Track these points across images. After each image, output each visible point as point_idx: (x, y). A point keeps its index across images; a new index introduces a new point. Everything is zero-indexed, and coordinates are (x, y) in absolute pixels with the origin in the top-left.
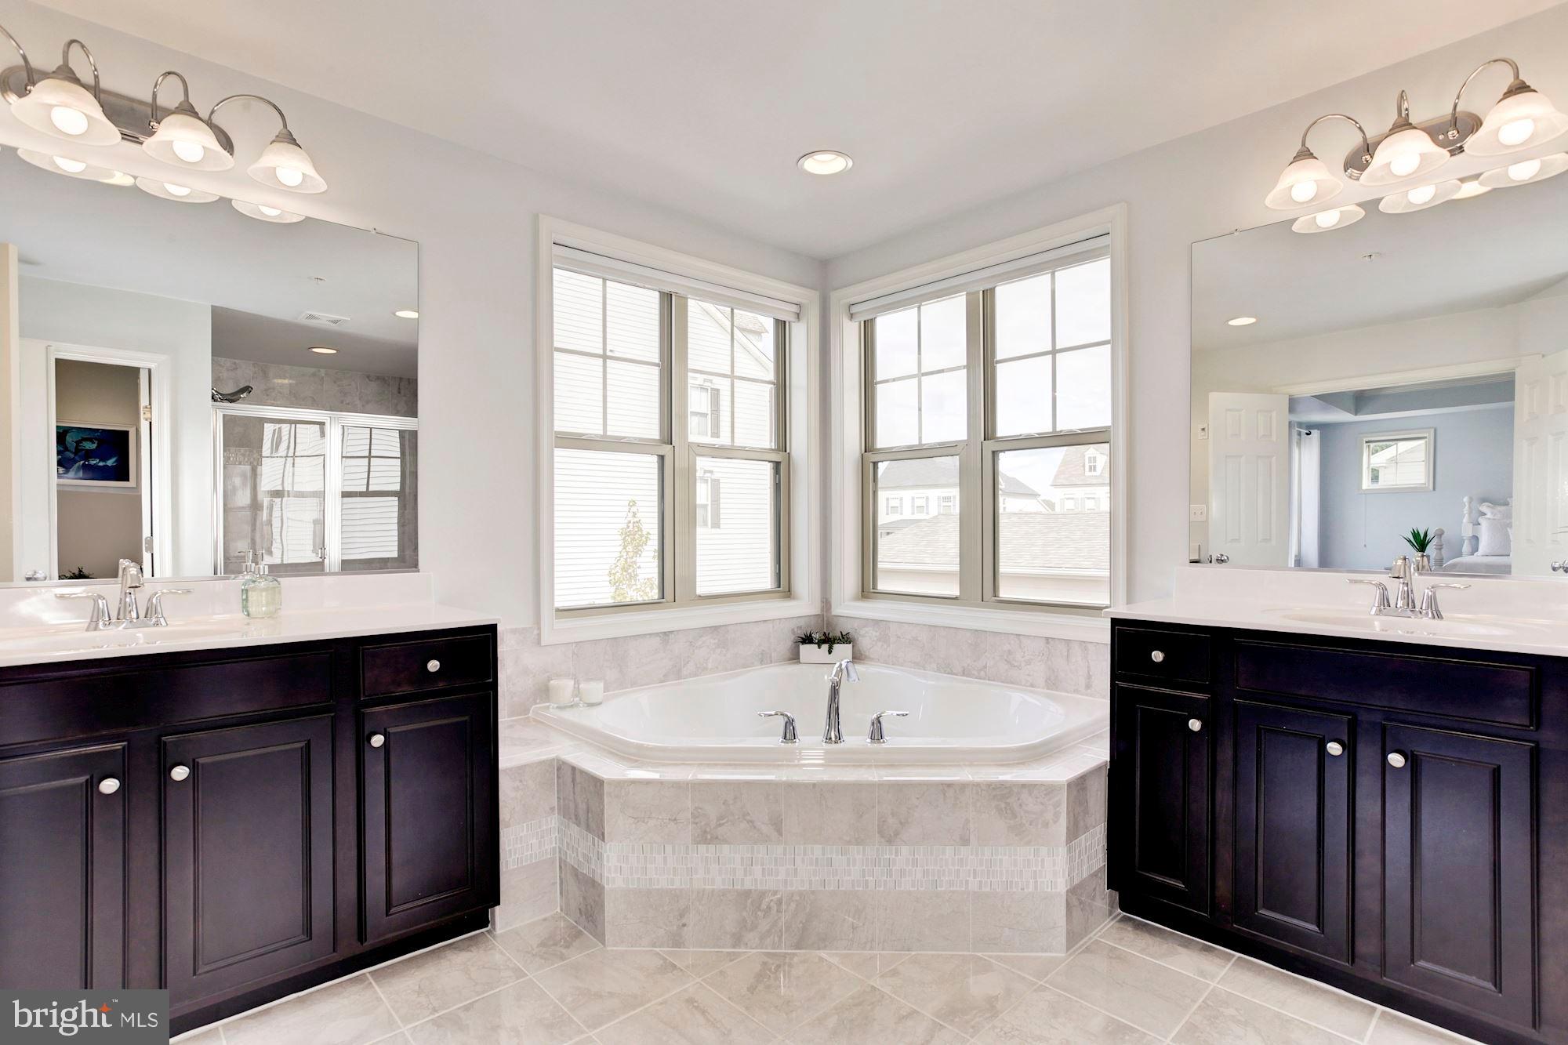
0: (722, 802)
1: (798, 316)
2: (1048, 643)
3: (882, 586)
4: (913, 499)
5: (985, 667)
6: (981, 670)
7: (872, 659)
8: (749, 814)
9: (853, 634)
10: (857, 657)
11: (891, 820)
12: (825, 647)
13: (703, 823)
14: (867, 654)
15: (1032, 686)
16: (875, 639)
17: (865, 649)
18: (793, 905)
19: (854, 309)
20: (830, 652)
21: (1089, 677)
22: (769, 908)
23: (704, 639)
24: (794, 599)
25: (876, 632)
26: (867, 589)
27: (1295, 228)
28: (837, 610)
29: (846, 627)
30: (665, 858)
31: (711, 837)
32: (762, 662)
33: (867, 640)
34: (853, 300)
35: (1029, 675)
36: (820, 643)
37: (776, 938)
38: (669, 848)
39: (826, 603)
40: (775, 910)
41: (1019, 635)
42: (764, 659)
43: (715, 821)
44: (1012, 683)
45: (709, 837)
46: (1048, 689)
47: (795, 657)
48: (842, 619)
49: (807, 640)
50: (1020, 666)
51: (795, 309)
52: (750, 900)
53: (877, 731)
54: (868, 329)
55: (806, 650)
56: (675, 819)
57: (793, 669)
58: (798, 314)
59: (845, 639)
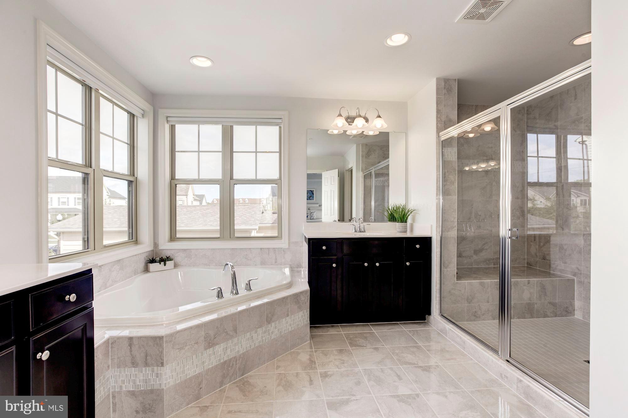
0: (216, 327)
1: (143, 116)
2: (261, 250)
3: (178, 236)
4: (59, 198)
5: (237, 261)
6: (235, 263)
7: (182, 266)
8: (226, 329)
9: (171, 257)
10: (176, 266)
11: (269, 315)
12: (162, 263)
13: (208, 340)
14: (179, 264)
15: (255, 265)
16: (184, 257)
17: (178, 262)
18: (241, 359)
19: (169, 119)
20: (165, 265)
21: (276, 259)
22: (233, 364)
23: (115, 266)
24: (139, 244)
25: (184, 254)
26: (173, 238)
27: (329, 132)
28: (161, 247)
29: (168, 254)
30: (193, 362)
31: (212, 345)
32: (135, 274)
33: (179, 258)
34: (169, 115)
35: (254, 262)
36: (160, 262)
37: (235, 376)
38: (194, 357)
39: (156, 245)
40: (235, 364)
41: (251, 248)
42: (136, 273)
43: (213, 337)
44: (248, 265)
45: (211, 345)
46: (261, 265)
47: (146, 270)
48: (165, 251)
49: (153, 261)
50: (251, 259)
51: (142, 112)
52: (226, 364)
53: (248, 287)
54: (173, 128)
55: (152, 266)
56: (197, 342)
57: (148, 275)
58: (143, 115)
59: (168, 259)
